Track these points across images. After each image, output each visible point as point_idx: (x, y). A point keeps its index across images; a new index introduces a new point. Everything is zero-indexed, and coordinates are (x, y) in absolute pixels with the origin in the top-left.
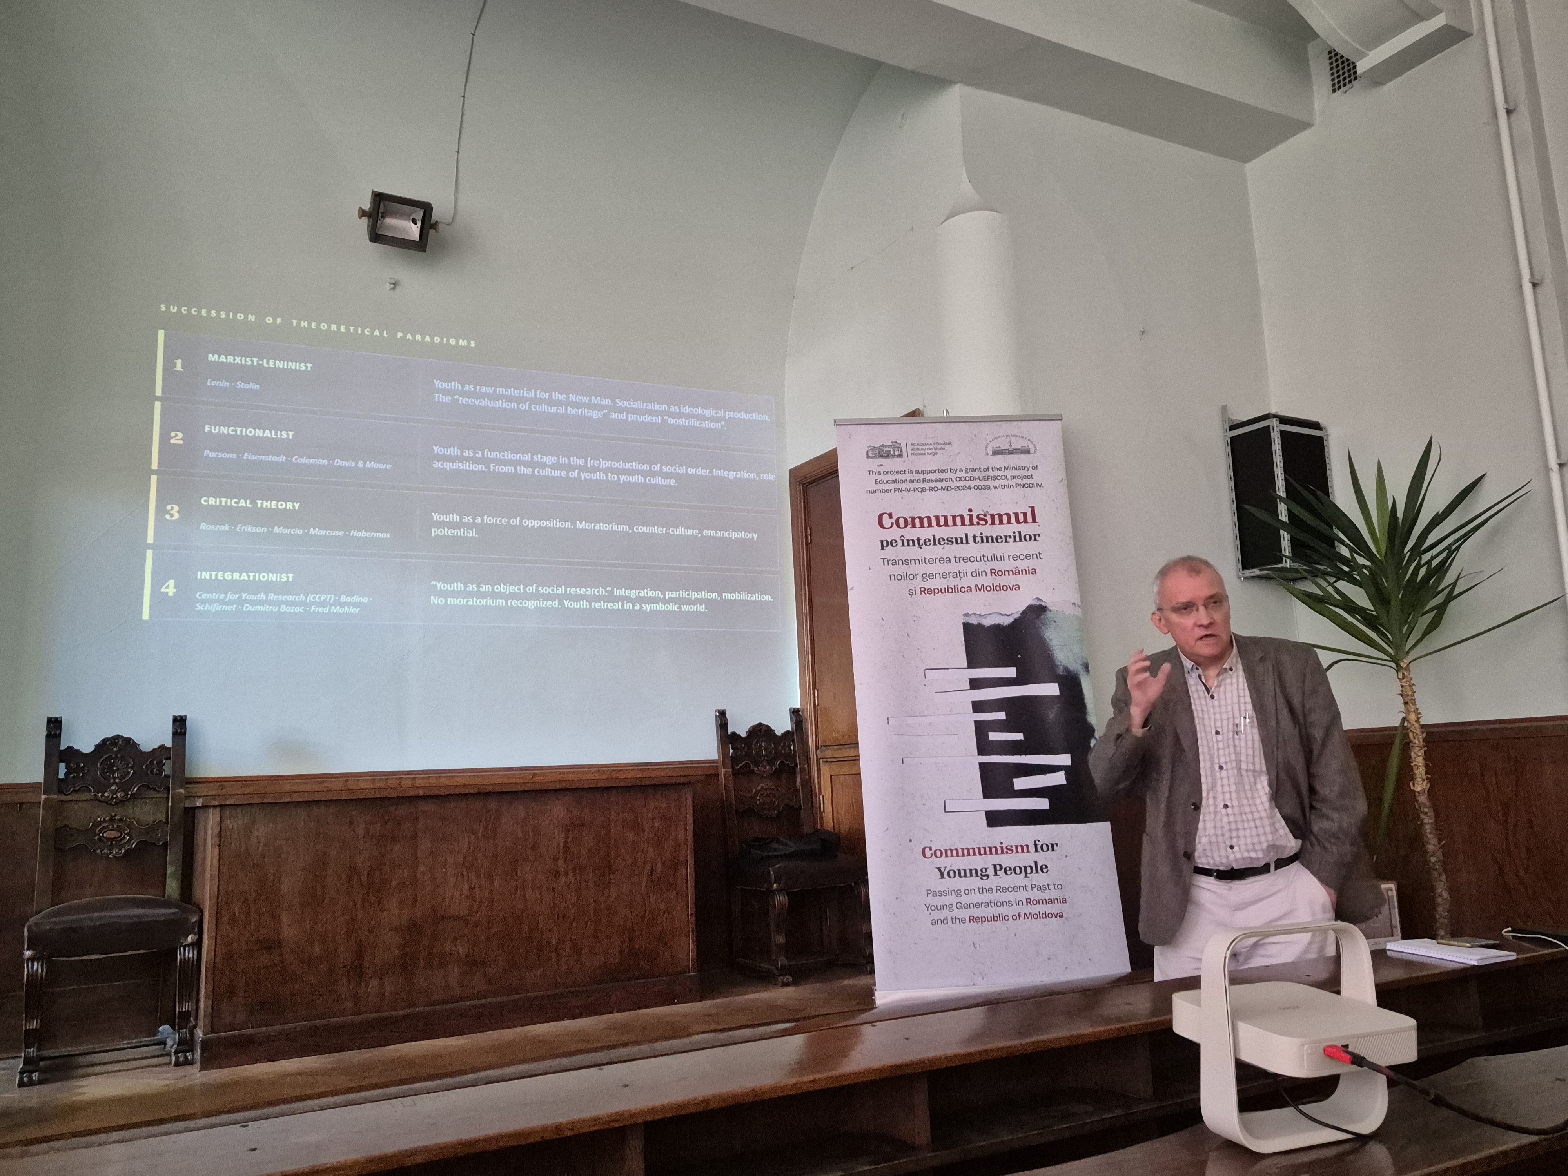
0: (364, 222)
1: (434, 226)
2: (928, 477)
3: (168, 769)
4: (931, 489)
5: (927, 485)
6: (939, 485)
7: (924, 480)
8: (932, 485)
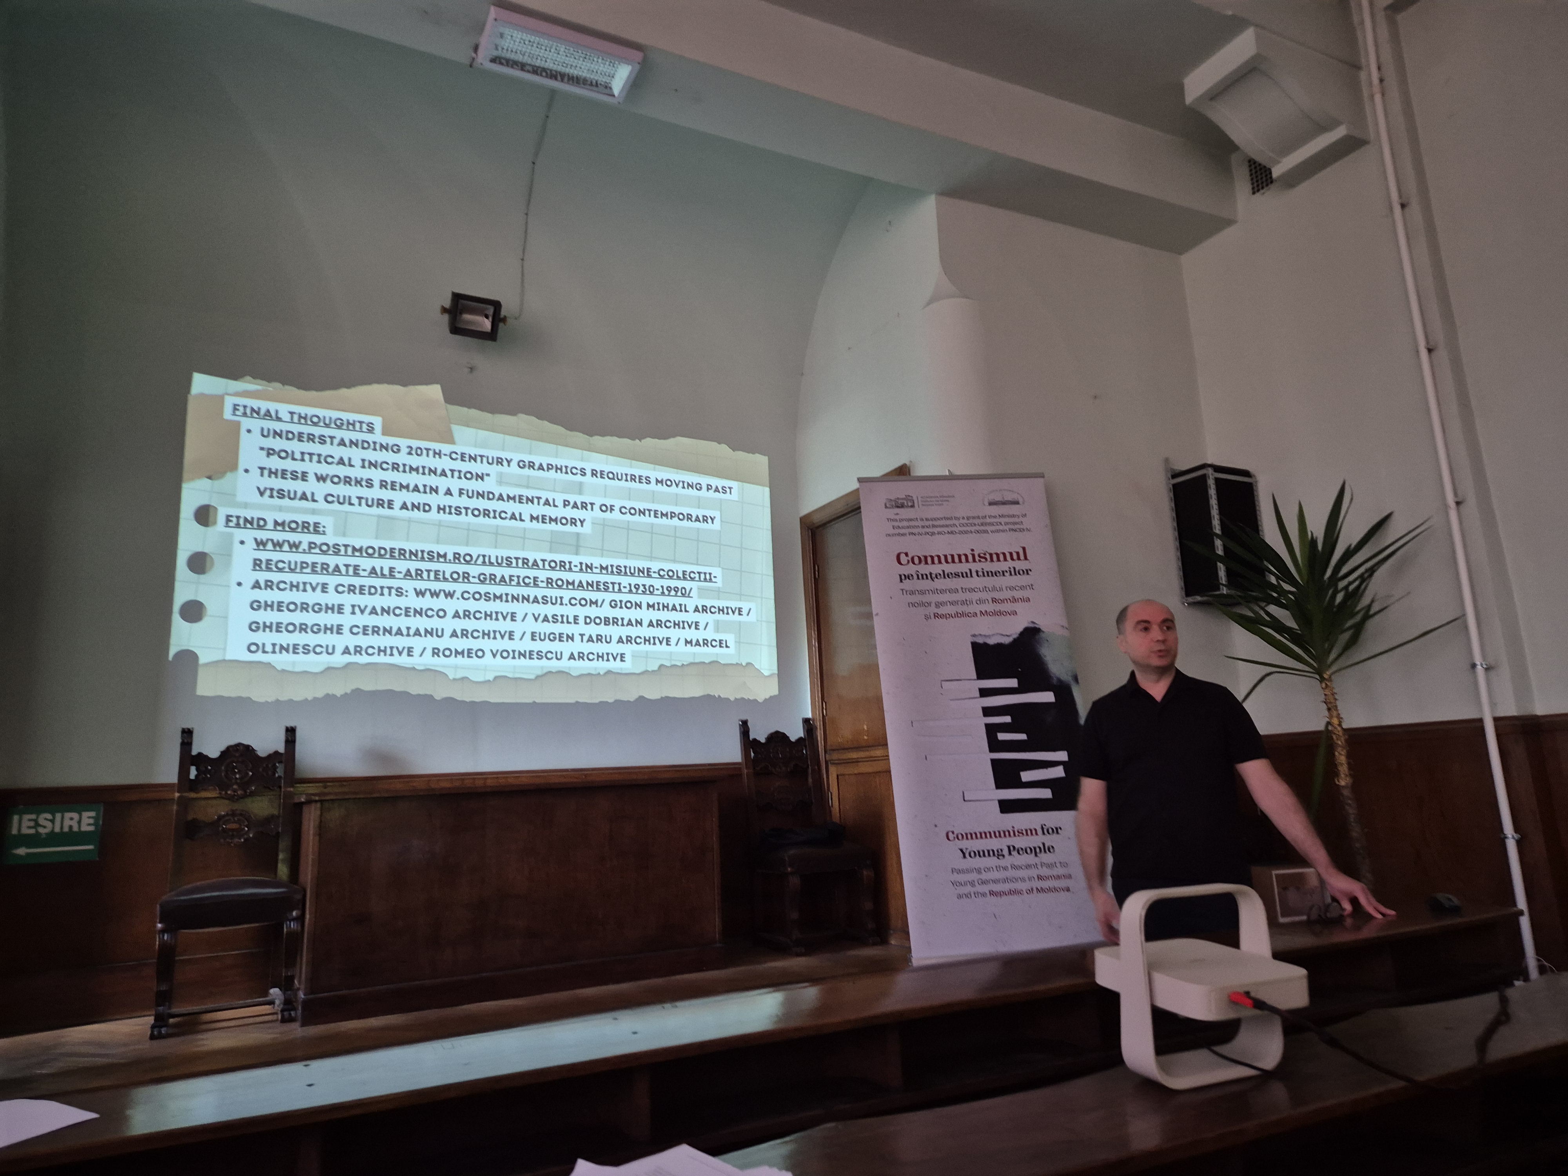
0: (446, 317)
1: (504, 320)
2: (935, 523)
3: (280, 772)
4: (939, 533)
5: (936, 530)
6: (946, 530)
7: (934, 526)
8: (939, 529)
